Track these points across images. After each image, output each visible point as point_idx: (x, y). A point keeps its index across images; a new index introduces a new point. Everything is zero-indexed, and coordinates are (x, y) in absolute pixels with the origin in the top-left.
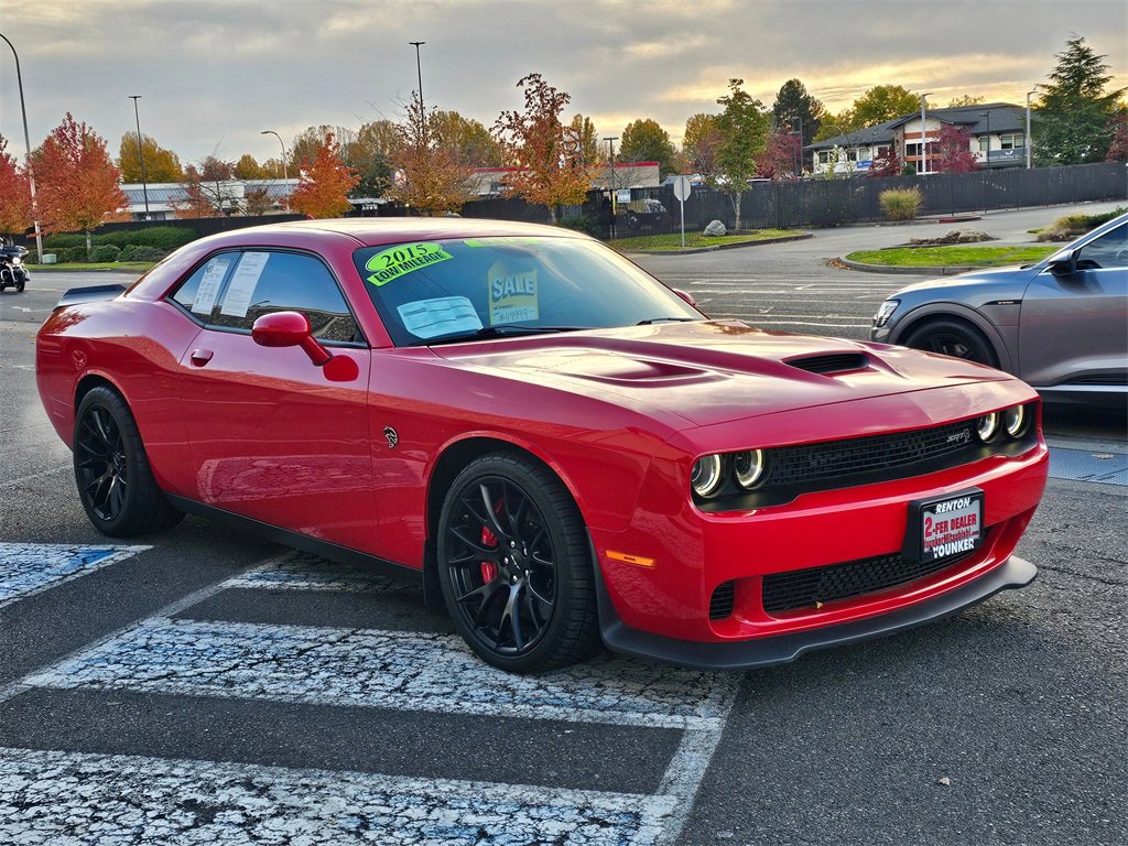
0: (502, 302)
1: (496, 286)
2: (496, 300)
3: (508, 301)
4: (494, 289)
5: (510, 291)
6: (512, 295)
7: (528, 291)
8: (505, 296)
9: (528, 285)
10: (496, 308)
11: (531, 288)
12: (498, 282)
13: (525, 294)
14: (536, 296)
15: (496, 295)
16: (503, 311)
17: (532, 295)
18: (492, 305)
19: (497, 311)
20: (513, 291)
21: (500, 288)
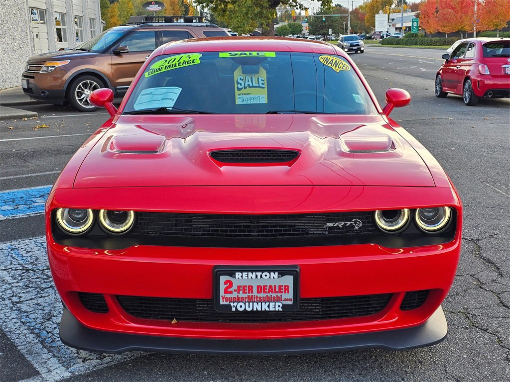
0: (243, 91)
1: (240, 81)
2: (239, 89)
3: (248, 90)
4: (238, 83)
5: (249, 85)
6: (250, 87)
7: (261, 85)
8: (245, 88)
9: (261, 82)
10: (239, 95)
11: (263, 84)
12: (240, 79)
13: (259, 87)
14: (266, 89)
15: (240, 87)
16: (245, 97)
17: (264, 88)
18: (237, 92)
19: (240, 96)
20: (251, 85)
21: (242, 82)
